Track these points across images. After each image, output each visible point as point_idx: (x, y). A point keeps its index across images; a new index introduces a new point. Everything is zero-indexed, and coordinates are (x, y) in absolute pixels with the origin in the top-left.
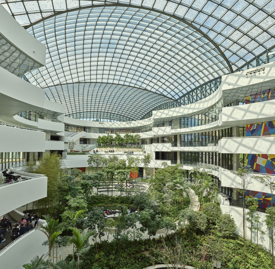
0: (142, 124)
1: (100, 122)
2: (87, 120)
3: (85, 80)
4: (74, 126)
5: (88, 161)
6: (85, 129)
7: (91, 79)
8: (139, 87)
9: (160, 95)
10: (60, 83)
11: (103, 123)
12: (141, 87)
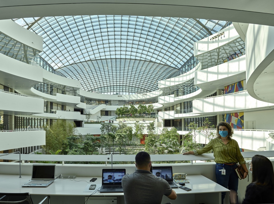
0: (156, 95)
1: (119, 95)
2: (108, 94)
3: (95, 58)
4: (95, 100)
5: (101, 129)
6: (107, 102)
7: (100, 57)
8: (144, 59)
9: (165, 65)
10: (75, 62)
11: (121, 96)
12: (146, 60)
